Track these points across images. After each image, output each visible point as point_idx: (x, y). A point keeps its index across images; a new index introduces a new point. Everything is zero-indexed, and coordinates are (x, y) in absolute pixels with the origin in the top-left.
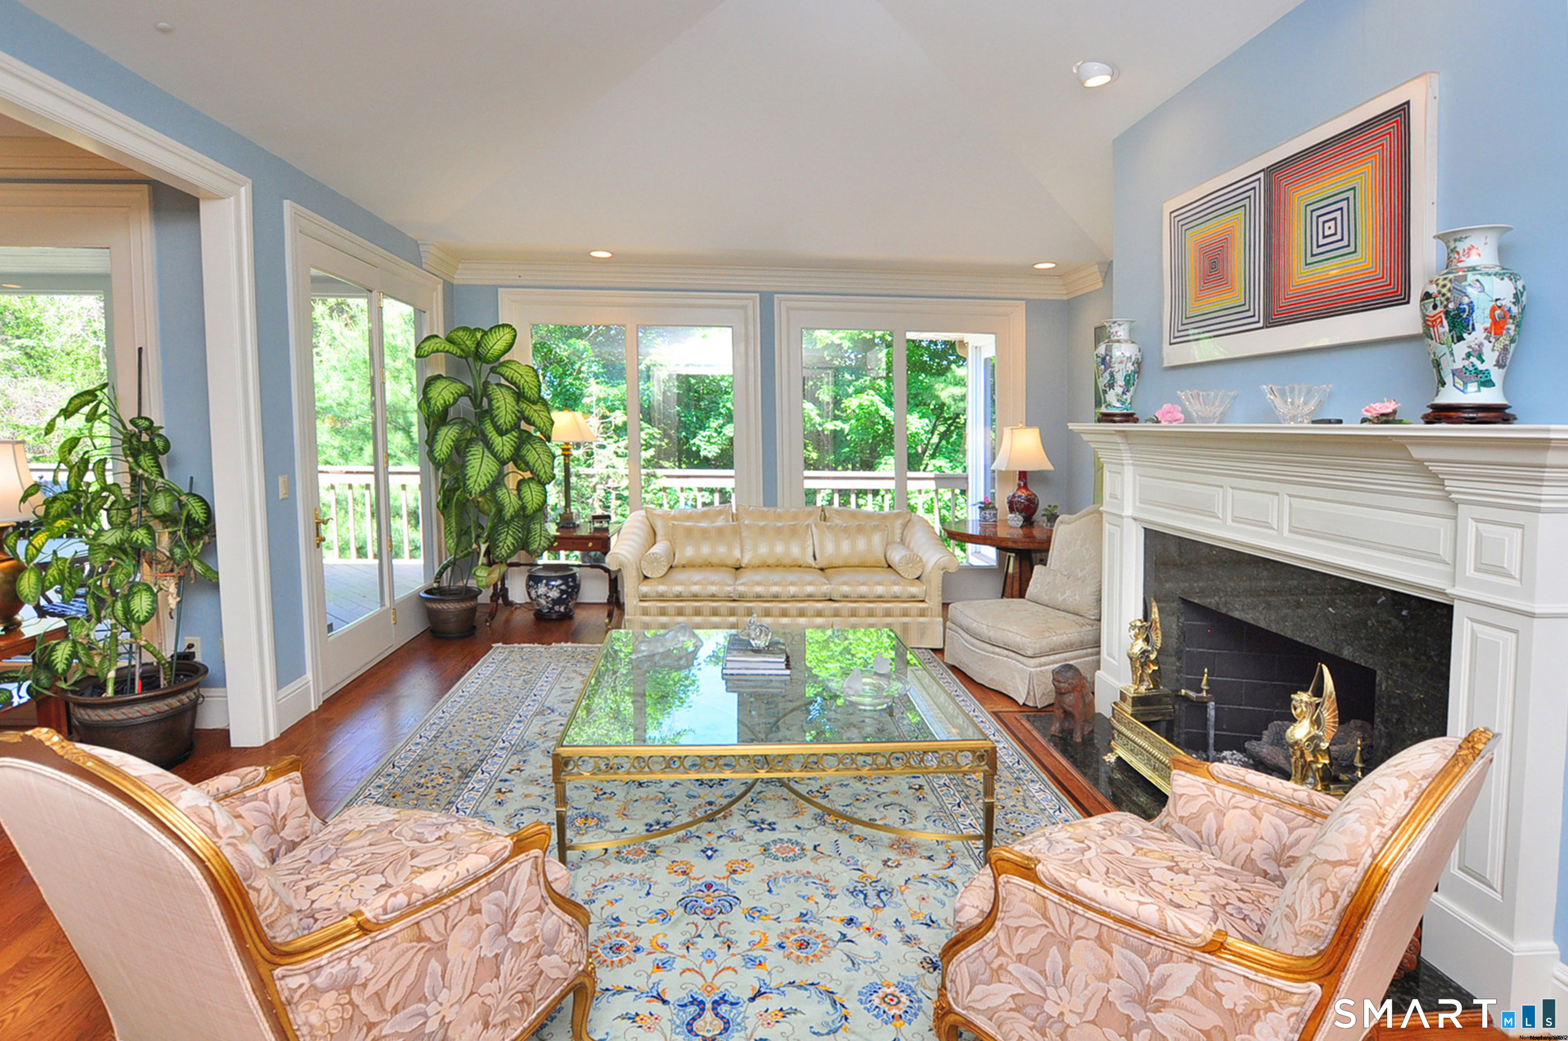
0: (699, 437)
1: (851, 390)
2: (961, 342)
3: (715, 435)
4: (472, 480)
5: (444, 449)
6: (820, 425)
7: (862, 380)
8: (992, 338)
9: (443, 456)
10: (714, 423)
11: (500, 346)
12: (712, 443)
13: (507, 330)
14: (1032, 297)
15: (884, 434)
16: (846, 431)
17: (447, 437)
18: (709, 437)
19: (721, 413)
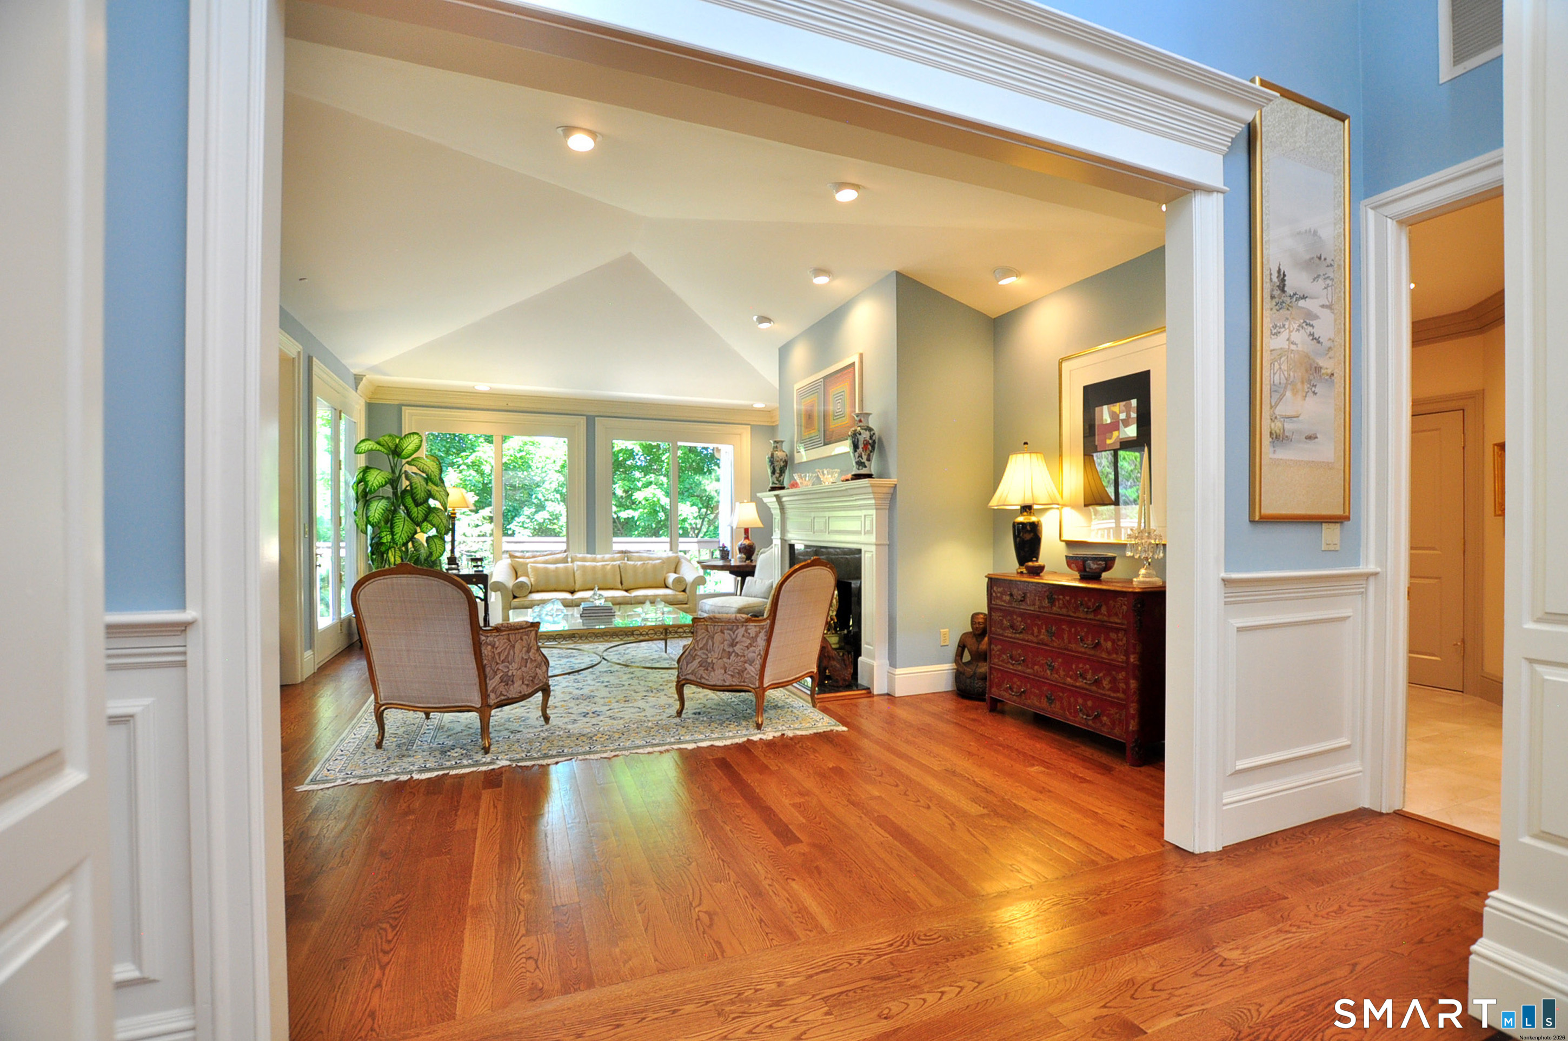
0: (515, 523)
1: (639, 484)
2: (717, 448)
3: (528, 521)
4: (398, 535)
5: (377, 515)
6: (615, 513)
7: (648, 477)
8: (731, 447)
9: (375, 520)
10: (527, 511)
11: (411, 447)
12: (525, 528)
13: (416, 436)
14: (755, 423)
15: (667, 520)
16: (636, 519)
17: (377, 509)
18: (523, 523)
19: (534, 503)
